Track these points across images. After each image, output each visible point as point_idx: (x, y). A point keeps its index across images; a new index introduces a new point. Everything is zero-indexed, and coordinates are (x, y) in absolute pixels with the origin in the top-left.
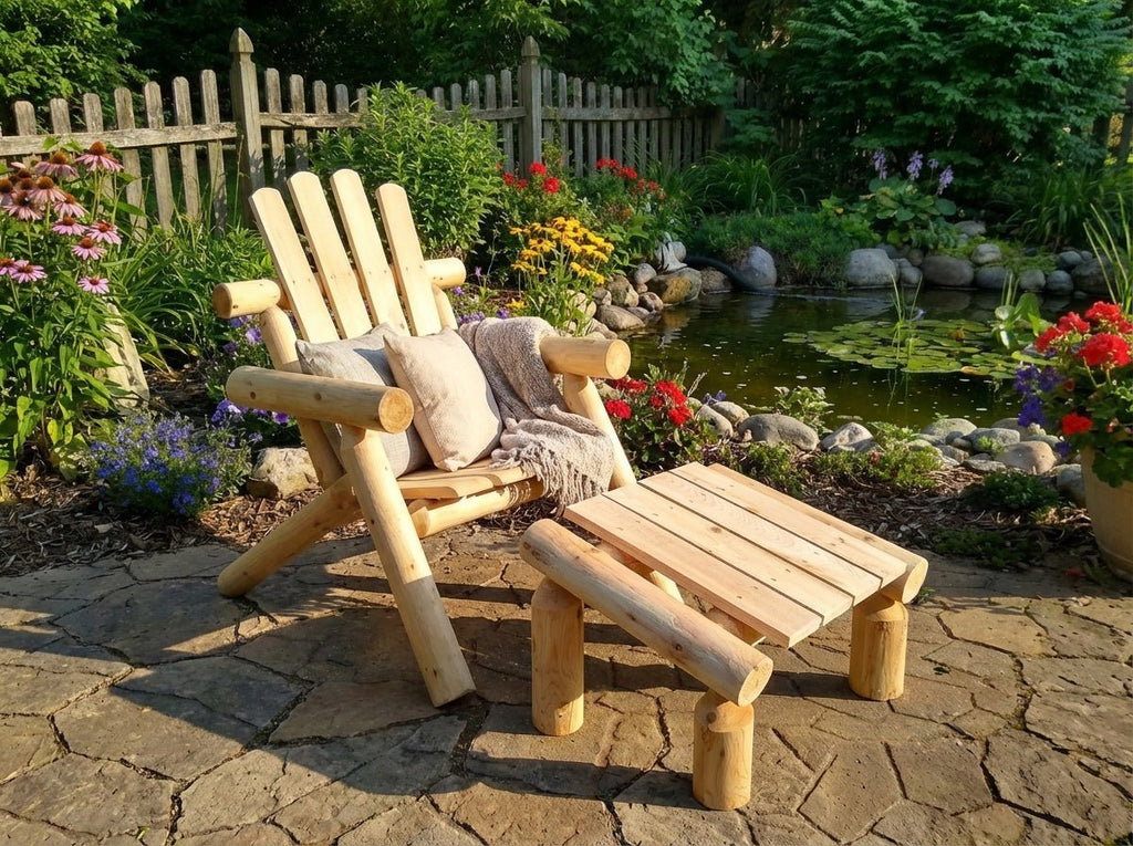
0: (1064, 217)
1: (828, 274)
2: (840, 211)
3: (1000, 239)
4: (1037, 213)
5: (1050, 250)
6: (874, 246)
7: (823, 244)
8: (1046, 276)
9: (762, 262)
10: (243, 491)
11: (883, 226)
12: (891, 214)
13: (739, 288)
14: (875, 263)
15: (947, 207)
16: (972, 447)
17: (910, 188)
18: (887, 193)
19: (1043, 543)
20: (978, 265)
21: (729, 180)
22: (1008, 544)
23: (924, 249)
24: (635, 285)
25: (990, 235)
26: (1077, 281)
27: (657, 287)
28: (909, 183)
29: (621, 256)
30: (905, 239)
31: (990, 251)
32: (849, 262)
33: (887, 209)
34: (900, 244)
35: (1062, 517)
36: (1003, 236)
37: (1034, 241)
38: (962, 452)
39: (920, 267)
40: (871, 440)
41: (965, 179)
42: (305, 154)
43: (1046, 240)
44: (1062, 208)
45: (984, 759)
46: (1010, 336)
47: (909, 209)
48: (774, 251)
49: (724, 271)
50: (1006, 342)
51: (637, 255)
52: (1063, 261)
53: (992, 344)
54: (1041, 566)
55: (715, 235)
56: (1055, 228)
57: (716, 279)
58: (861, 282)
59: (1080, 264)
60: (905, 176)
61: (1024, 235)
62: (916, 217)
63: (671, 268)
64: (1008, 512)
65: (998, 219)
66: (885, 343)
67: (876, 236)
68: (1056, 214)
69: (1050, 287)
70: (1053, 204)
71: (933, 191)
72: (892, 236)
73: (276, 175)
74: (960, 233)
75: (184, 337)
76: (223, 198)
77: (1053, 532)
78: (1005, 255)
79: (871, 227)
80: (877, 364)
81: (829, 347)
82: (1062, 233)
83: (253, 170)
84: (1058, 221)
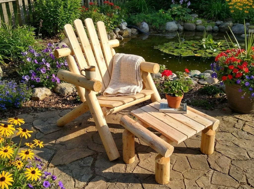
0: (217, 13)
1: (161, 28)
2: (164, 12)
3: (202, 18)
4: (210, 12)
5: (213, 21)
6: (172, 21)
7: (160, 21)
8: (213, 27)
9: (145, 26)
10: (31, 99)
11: (174, 16)
12: (176, 13)
13: (140, 33)
14: (172, 25)
15: (189, 11)
16: (200, 78)
17: (180, 6)
18: (175, 8)
19: (217, 102)
20: (197, 25)
21: (137, 5)
22: (209, 103)
23: (184, 22)
24: (116, 33)
25: (199, 17)
26: (220, 28)
27: (120, 34)
28: (180, 5)
29: (112, 27)
30: (180, 19)
31: (199, 21)
32: (166, 25)
33: (175, 12)
34: (178, 20)
35: (221, 96)
36: (202, 17)
37: (209, 19)
38: (197, 79)
39: (183, 26)
40: (176, 77)
41: (193, 4)
42: (33, 4)
43: (212, 18)
44: (216, 11)
45: (207, 158)
46: (206, 45)
47: (180, 11)
48: (148, 23)
49: (136, 29)
50: (205, 47)
51: (116, 26)
52: (216, 24)
53: (201, 47)
54: (216, 108)
55: (134, 20)
56: (214, 16)
57: (135, 31)
58: (169, 30)
59: (220, 24)
60: (179, 3)
61: (207, 18)
62: (182, 14)
63: (124, 29)
64: (209, 95)
65: (201, 13)
66: (177, 48)
67: (173, 19)
68: (215, 12)
69: (214, 30)
70: (214, 10)
71: (186, 7)
72: (176, 19)
73: (26, 10)
74: (192, 17)
75: (9, 55)
76: (13, 16)
77: (219, 99)
78: (203, 23)
79: (171, 17)
80: (175, 54)
81: (164, 50)
82: (216, 16)
83: (20, 9)
84: (215, 14)
